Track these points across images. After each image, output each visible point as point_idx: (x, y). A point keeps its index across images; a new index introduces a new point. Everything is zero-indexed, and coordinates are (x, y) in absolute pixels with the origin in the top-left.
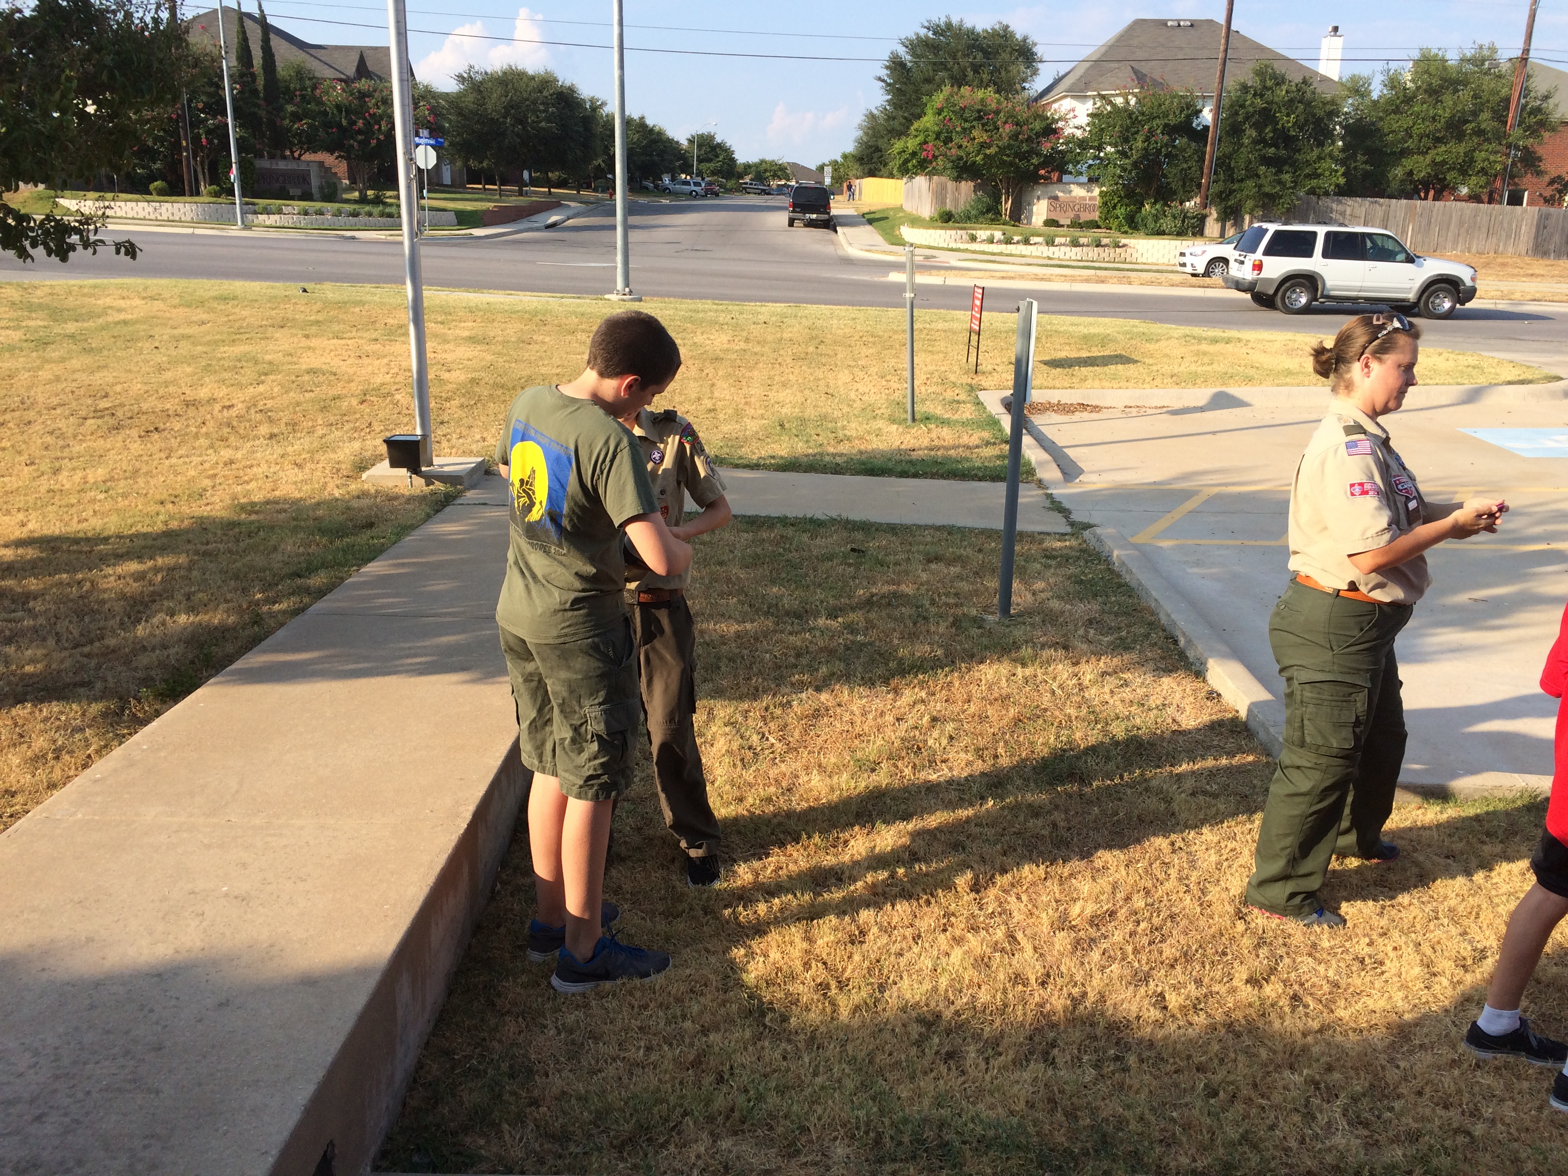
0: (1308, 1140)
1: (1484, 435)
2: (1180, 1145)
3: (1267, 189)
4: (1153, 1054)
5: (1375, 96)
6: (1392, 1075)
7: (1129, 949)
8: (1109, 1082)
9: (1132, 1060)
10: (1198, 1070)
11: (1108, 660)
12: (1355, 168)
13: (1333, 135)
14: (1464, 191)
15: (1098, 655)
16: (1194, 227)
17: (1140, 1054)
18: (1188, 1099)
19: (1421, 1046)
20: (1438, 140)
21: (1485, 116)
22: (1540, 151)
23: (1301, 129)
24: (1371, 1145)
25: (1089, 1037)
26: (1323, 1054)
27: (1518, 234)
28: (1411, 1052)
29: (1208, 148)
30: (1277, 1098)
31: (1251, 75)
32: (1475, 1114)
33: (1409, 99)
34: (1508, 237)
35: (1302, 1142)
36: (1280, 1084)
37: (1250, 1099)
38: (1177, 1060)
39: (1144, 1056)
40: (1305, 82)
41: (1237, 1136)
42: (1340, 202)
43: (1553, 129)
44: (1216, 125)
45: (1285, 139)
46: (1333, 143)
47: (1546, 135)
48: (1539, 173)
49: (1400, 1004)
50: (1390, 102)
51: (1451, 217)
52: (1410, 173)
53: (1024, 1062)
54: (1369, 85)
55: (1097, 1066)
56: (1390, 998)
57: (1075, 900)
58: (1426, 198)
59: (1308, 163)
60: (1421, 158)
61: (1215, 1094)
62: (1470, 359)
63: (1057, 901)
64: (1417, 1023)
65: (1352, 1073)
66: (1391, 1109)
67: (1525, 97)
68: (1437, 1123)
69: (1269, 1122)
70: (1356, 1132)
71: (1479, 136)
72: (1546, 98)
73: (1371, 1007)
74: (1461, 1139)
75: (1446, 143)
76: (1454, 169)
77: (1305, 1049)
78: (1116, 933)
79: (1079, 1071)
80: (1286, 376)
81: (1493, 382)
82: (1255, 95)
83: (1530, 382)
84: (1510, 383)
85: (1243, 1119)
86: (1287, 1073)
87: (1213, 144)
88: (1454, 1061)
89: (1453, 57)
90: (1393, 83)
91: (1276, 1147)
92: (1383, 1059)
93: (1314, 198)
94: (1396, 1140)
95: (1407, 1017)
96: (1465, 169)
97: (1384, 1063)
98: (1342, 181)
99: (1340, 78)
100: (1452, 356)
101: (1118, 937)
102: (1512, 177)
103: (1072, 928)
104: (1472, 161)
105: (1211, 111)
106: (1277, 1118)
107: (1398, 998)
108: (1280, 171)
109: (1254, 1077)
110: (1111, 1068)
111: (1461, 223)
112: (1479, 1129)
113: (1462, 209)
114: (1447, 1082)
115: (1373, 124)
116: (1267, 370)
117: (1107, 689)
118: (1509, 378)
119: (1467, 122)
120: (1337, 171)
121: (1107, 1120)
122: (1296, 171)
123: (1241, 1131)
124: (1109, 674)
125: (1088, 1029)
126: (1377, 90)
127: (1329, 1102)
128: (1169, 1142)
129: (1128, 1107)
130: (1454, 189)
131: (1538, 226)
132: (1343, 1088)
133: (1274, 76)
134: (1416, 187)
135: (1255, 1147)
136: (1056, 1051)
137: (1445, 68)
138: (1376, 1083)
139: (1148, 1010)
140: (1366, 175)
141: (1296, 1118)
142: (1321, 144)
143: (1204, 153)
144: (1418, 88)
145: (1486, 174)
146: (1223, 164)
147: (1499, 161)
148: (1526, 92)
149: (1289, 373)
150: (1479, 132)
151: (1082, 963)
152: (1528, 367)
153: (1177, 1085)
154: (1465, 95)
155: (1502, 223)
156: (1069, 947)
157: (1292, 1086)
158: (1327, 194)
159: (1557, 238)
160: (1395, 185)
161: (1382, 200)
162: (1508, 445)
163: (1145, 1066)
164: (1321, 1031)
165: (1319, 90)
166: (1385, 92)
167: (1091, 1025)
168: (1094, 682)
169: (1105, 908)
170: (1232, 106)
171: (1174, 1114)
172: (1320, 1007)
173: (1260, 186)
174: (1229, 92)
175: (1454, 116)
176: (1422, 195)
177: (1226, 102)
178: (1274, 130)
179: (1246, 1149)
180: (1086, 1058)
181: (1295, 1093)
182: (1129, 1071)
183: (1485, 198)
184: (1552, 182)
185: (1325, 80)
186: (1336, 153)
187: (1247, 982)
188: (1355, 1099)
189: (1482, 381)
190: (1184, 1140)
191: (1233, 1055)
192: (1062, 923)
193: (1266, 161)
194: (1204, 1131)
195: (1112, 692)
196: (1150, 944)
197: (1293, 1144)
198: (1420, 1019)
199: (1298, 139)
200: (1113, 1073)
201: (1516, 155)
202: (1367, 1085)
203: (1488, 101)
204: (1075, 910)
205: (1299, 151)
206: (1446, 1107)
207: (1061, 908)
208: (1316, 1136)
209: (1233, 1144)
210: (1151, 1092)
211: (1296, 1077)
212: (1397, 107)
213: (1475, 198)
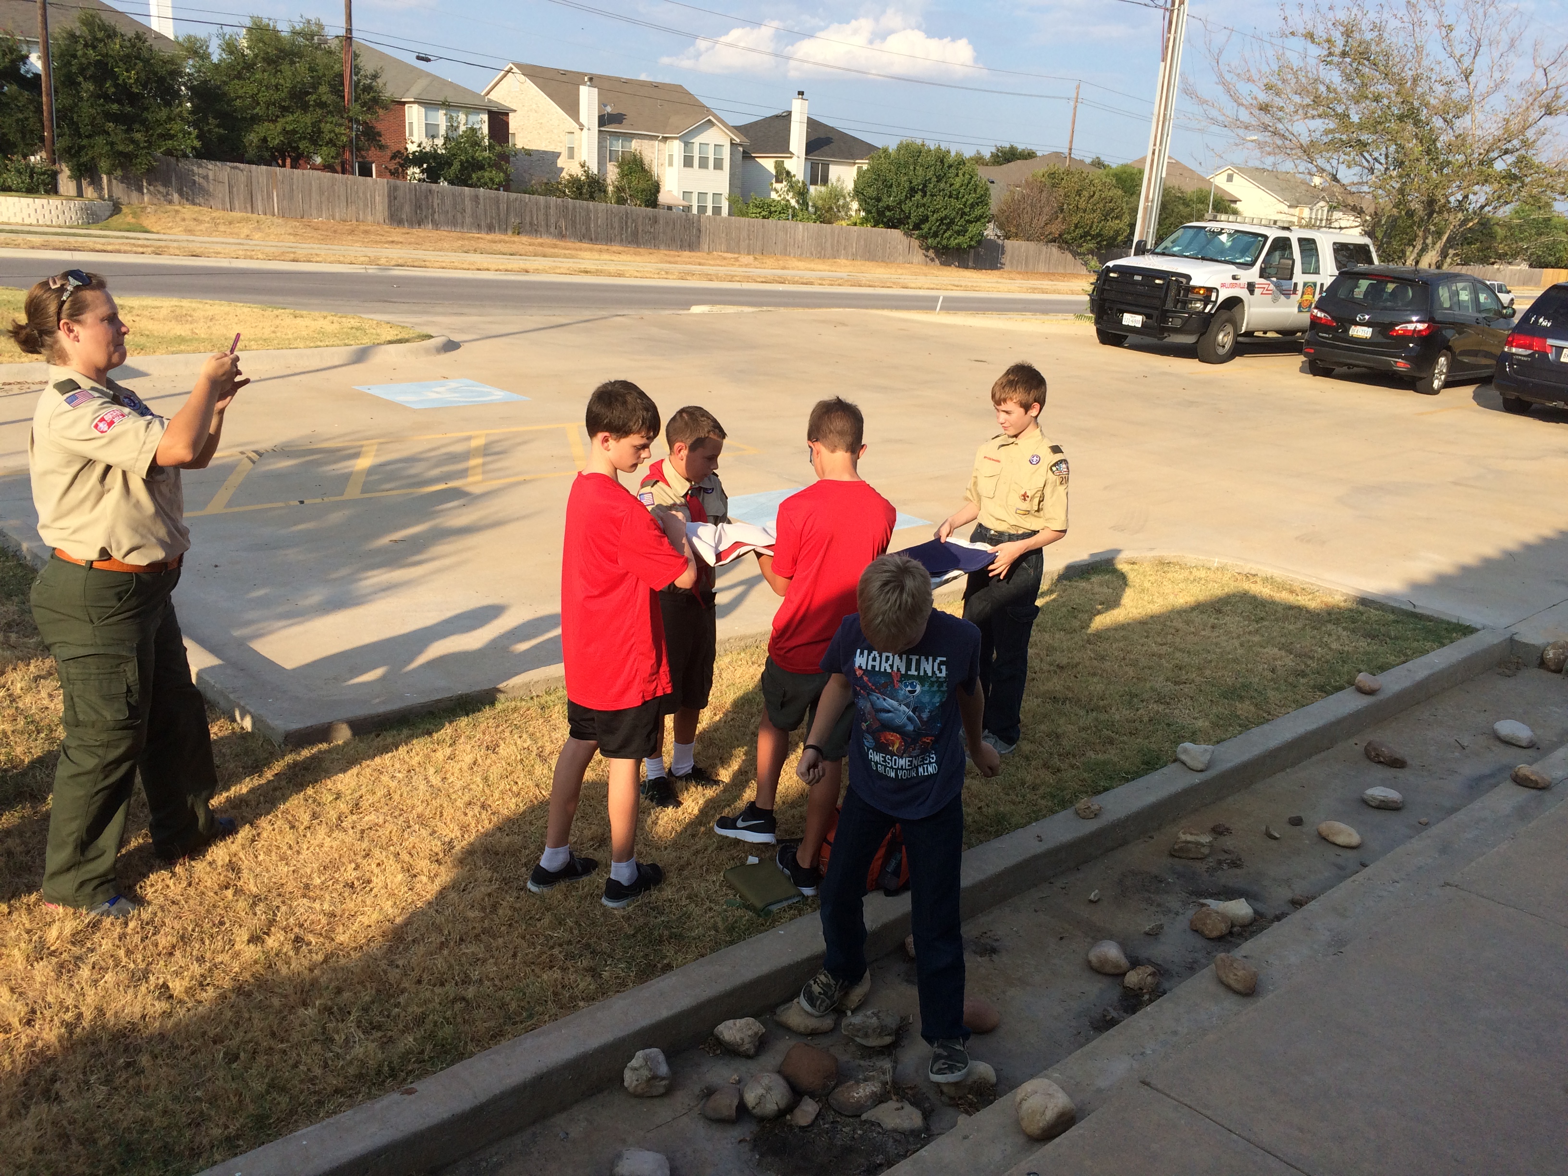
0: (330, 1062)
1: (377, 391)
2: (210, 1119)
3: (121, 148)
4: (167, 1044)
5: (215, 59)
6: (394, 975)
7: (122, 953)
8: (124, 1092)
9: (144, 1060)
10: (215, 1042)
11: (39, 663)
12: (210, 131)
13: (180, 96)
14: (318, 160)
15: (27, 660)
16: (45, 185)
17: (152, 1052)
18: (209, 1074)
19: (414, 941)
20: (285, 109)
21: (323, 89)
22: (380, 127)
23: (145, 87)
24: (387, 1042)
25: (93, 1055)
26: (331, 980)
27: (373, 203)
28: (407, 949)
29: (44, 99)
30: (295, 1037)
31: (78, 24)
32: (466, 981)
33: (249, 66)
34: (366, 206)
35: (326, 1066)
36: (297, 1023)
37: (271, 1048)
38: (192, 1041)
39: (157, 1051)
40: (138, 37)
41: (264, 1086)
42: (200, 166)
43: (385, 107)
44: (48, 75)
45: (126, 94)
46: (180, 104)
47: (381, 112)
48: (382, 147)
49: (390, 911)
50: (230, 66)
51: (311, 184)
52: (265, 140)
53: (23, 1112)
54: (208, 47)
55: (107, 1081)
56: (381, 909)
57: (49, 924)
58: (284, 166)
59: (158, 123)
60: (272, 126)
61: (236, 1057)
62: (352, 321)
63: (28, 932)
64: (408, 923)
65: (359, 987)
66: (397, 1005)
67: (356, 75)
68: (437, 1001)
69: (291, 1062)
70: (371, 1038)
71: (322, 108)
72: (375, 77)
73: (367, 923)
74: (459, 1006)
75: (292, 113)
76: (305, 138)
77: (314, 983)
78: (104, 942)
79: (88, 1095)
80: (180, 344)
81: (376, 342)
82: (86, 45)
83: (407, 341)
84: (390, 342)
85: (267, 1070)
86: (301, 1011)
87: (49, 95)
88: (442, 943)
89: (284, 29)
90: (230, 47)
91: (302, 1081)
92: (383, 964)
93: (173, 160)
94: (406, 1029)
95: (398, 920)
96: (315, 138)
97: (385, 967)
98: (197, 144)
99: (176, 37)
100: (335, 319)
101: (106, 945)
102: (359, 149)
103: (52, 954)
104: (320, 132)
105: (39, 58)
106: (299, 1055)
107: (388, 907)
108: (129, 130)
109: (270, 1027)
110: (124, 1076)
111: (321, 192)
112: (470, 992)
113: (319, 178)
114: (440, 963)
115: (219, 87)
116: (158, 337)
117: (44, 694)
118: (389, 338)
119: (308, 93)
120: (190, 133)
121: (129, 1128)
122: (147, 131)
123: (267, 1080)
124: (44, 678)
125: (91, 1049)
126: (216, 55)
127: (343, 1021)
128: (197, 1122)
129: (149, 1107)
130: (309, 158)
131: (389, 196)
132: (354, 1003)
133: (103, 27)
134: (273, 153)
135: (283, 1090)
136: (58, 1085)
137: (278, 39)
138: (381, 987)
139: (153, 1005)
140: (221, 139)
141: (317, 1048)
142: (168, 104)
143: (40, 104)
144: (256, 56)
145: (335, 145)
146: (64, 116)
147: (345, 134)
148: (356, 70)
149: (181, 340)
150: (322, 105)
151: (71, 986)
152: (403, 327)
153: (196, 1066)
154: (301, 66)
155: (357, 192)
156: (52, 974)
157: (307, 1021)
158: (185, 156)
159: (407, 208)
160: (251, 152)
161: (241, 166)
162: (400, 399)
163: (160, 1061)
164: (326, 960)
165: (156, 48)
166: (224, 56)
167: (93, 1044)
168: (27, 690)
169: (87, 921)
170: (62, 55)
171: (199, 1094)
172: (322, 939)
173: (112, 144)
174: (56, 39)
175: (294, 87)
176: (280, 162)
177: (53, 50)
178: (116, 85)
179: (275, 1095)
180: (93, 1079)
181: (311, 1026)
182: (143, 1072)
183: (339, 168)
184: (394, 157)
185: (160, 37)
186: (185, 114)
187: (249, 941)
188: (366, 1009)
189: (366, 341)
190: (213, 1113)
191: (247, 1015)
192: (41, 952)
193: (116, 118)
194: (231, 1096)
195: (50, 695)
196: (142, 940)
197: (318, 1072)
198: (409, 918)
199: (143, 97)
200: (127, 1081)
201: (358, 130)
202: (374, 992)
203: (324, 75)
204: (53, 933)
205: (146, 109)
206: (442, 985)
207: (35, 938)
208: (338, 1056)
209: (262, 1096)
210: (170, 1082)
211: (310, 1011)
212: (239, 72)
213: (328, 167)
